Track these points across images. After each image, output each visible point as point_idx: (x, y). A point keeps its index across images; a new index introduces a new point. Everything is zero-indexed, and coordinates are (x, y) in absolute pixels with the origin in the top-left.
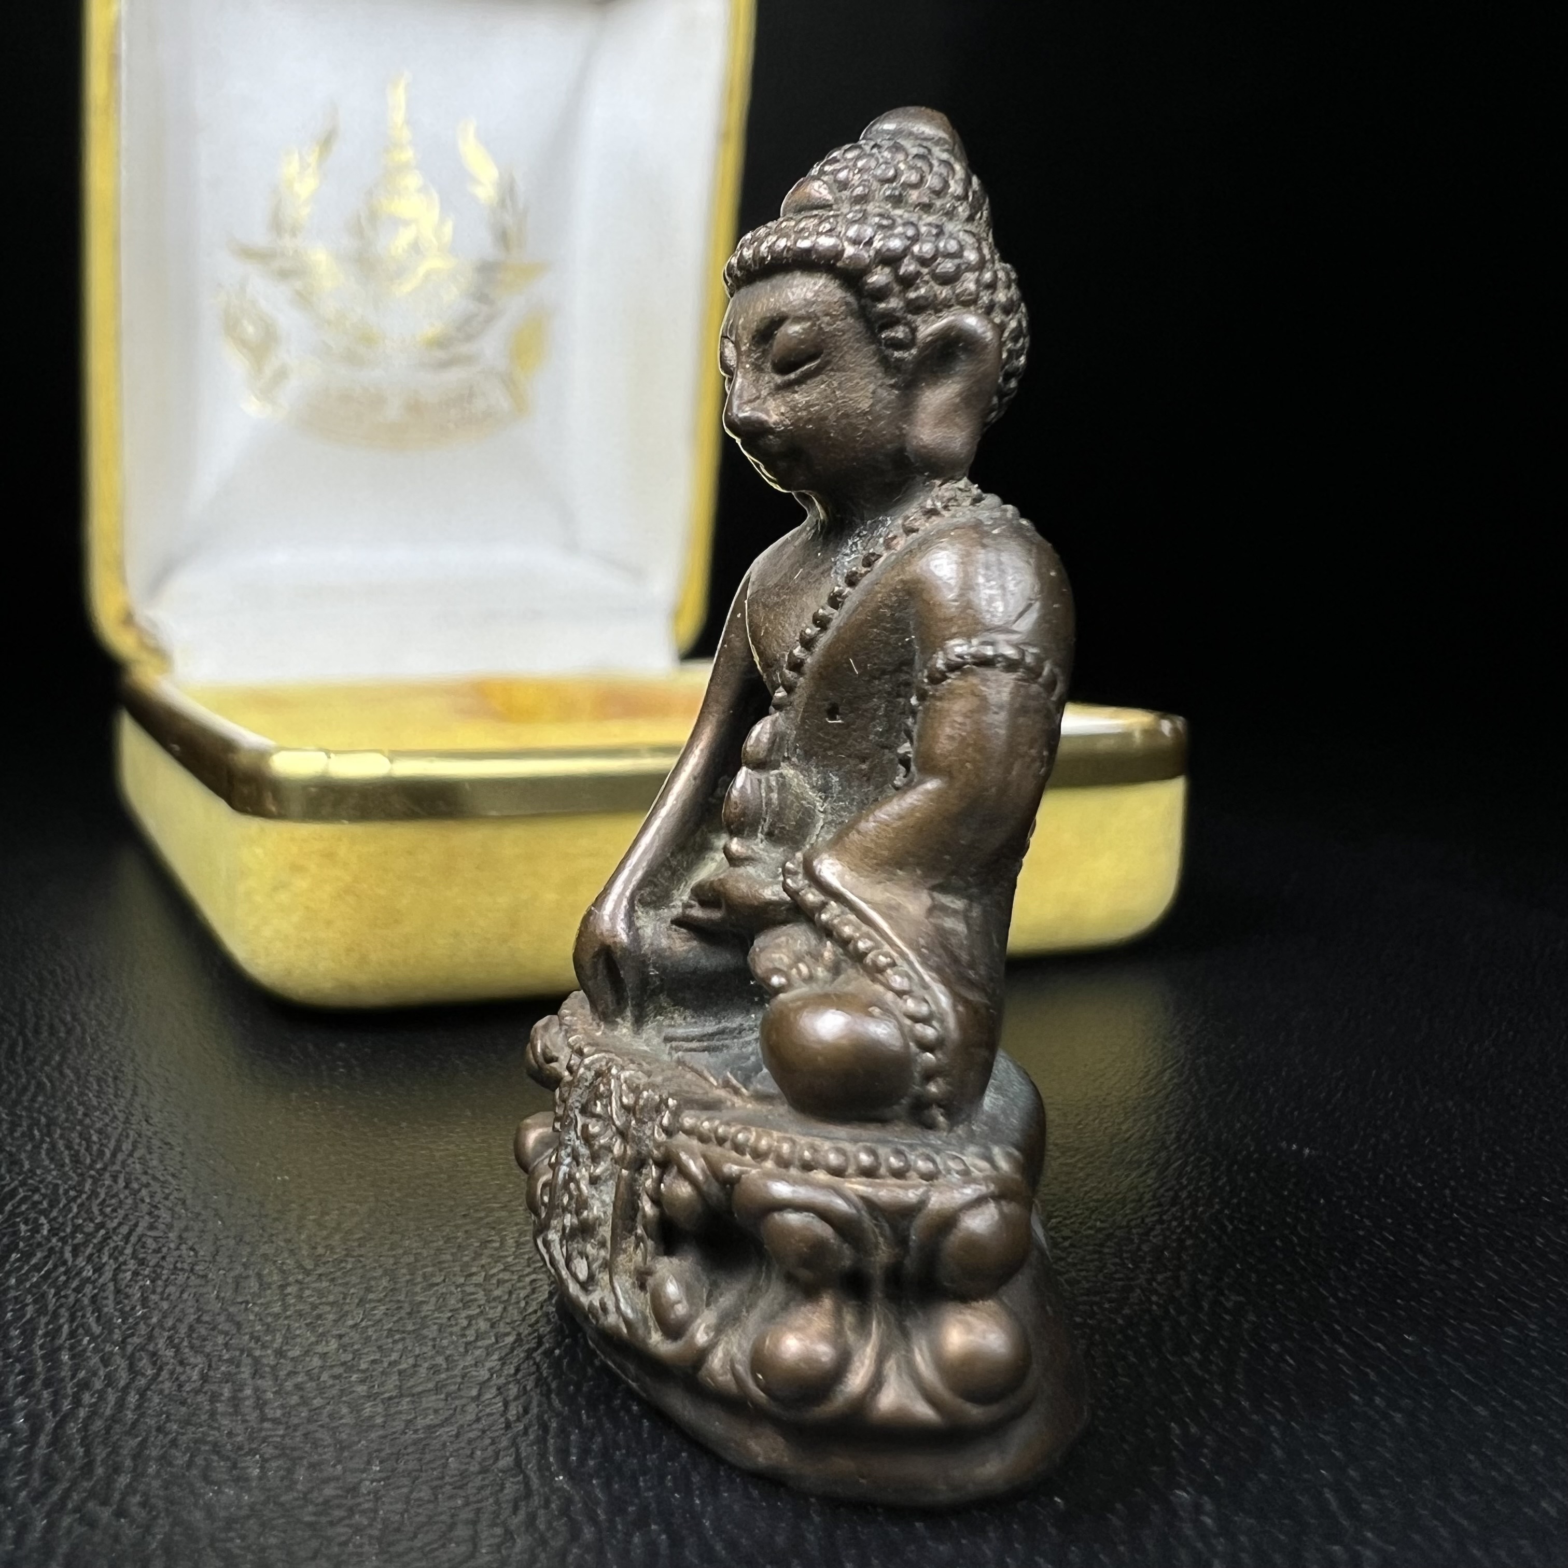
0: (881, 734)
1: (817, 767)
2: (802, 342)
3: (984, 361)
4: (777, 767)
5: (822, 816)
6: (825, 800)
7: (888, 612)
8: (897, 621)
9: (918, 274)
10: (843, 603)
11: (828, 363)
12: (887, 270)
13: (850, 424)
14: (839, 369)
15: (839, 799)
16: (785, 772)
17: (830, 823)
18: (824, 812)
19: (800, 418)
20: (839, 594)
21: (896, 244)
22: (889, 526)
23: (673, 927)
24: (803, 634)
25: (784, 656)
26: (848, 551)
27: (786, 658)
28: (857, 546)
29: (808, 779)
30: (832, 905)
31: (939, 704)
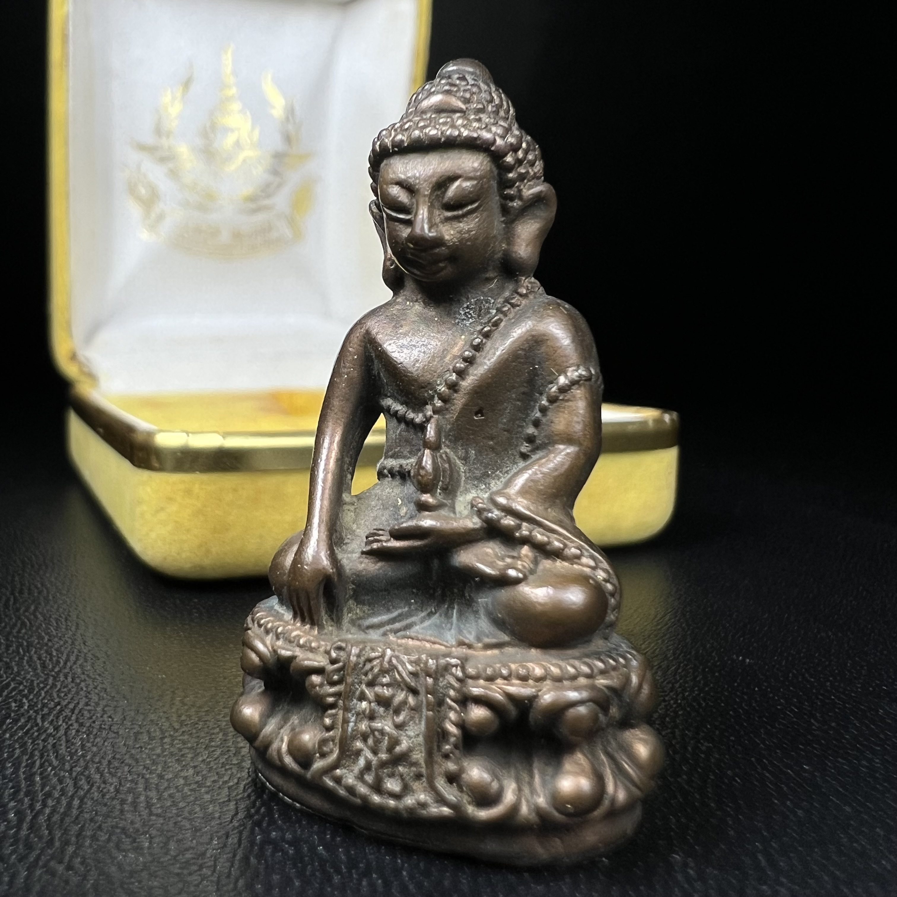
1: (462, 446)
2: (471, 192)
5: (464, 474)
6: (466, 465)
7: (523, 353)
10: (483, 348)
11: (481, 205)
12: (513, 155)
15: (474, 464)
16: (446, 450)
17: (468, 478)
18: (465, 472)
19: (463, 238)
20: (480, 343)
22: (493, 303)
23: (364, 556)
24: (454, 367)
25: (436, 381)
26: (463, 317)
27: (438, 382)
28: (470, 314)
29: (456, 453)
30: (525, 524)
31: (567, 404)
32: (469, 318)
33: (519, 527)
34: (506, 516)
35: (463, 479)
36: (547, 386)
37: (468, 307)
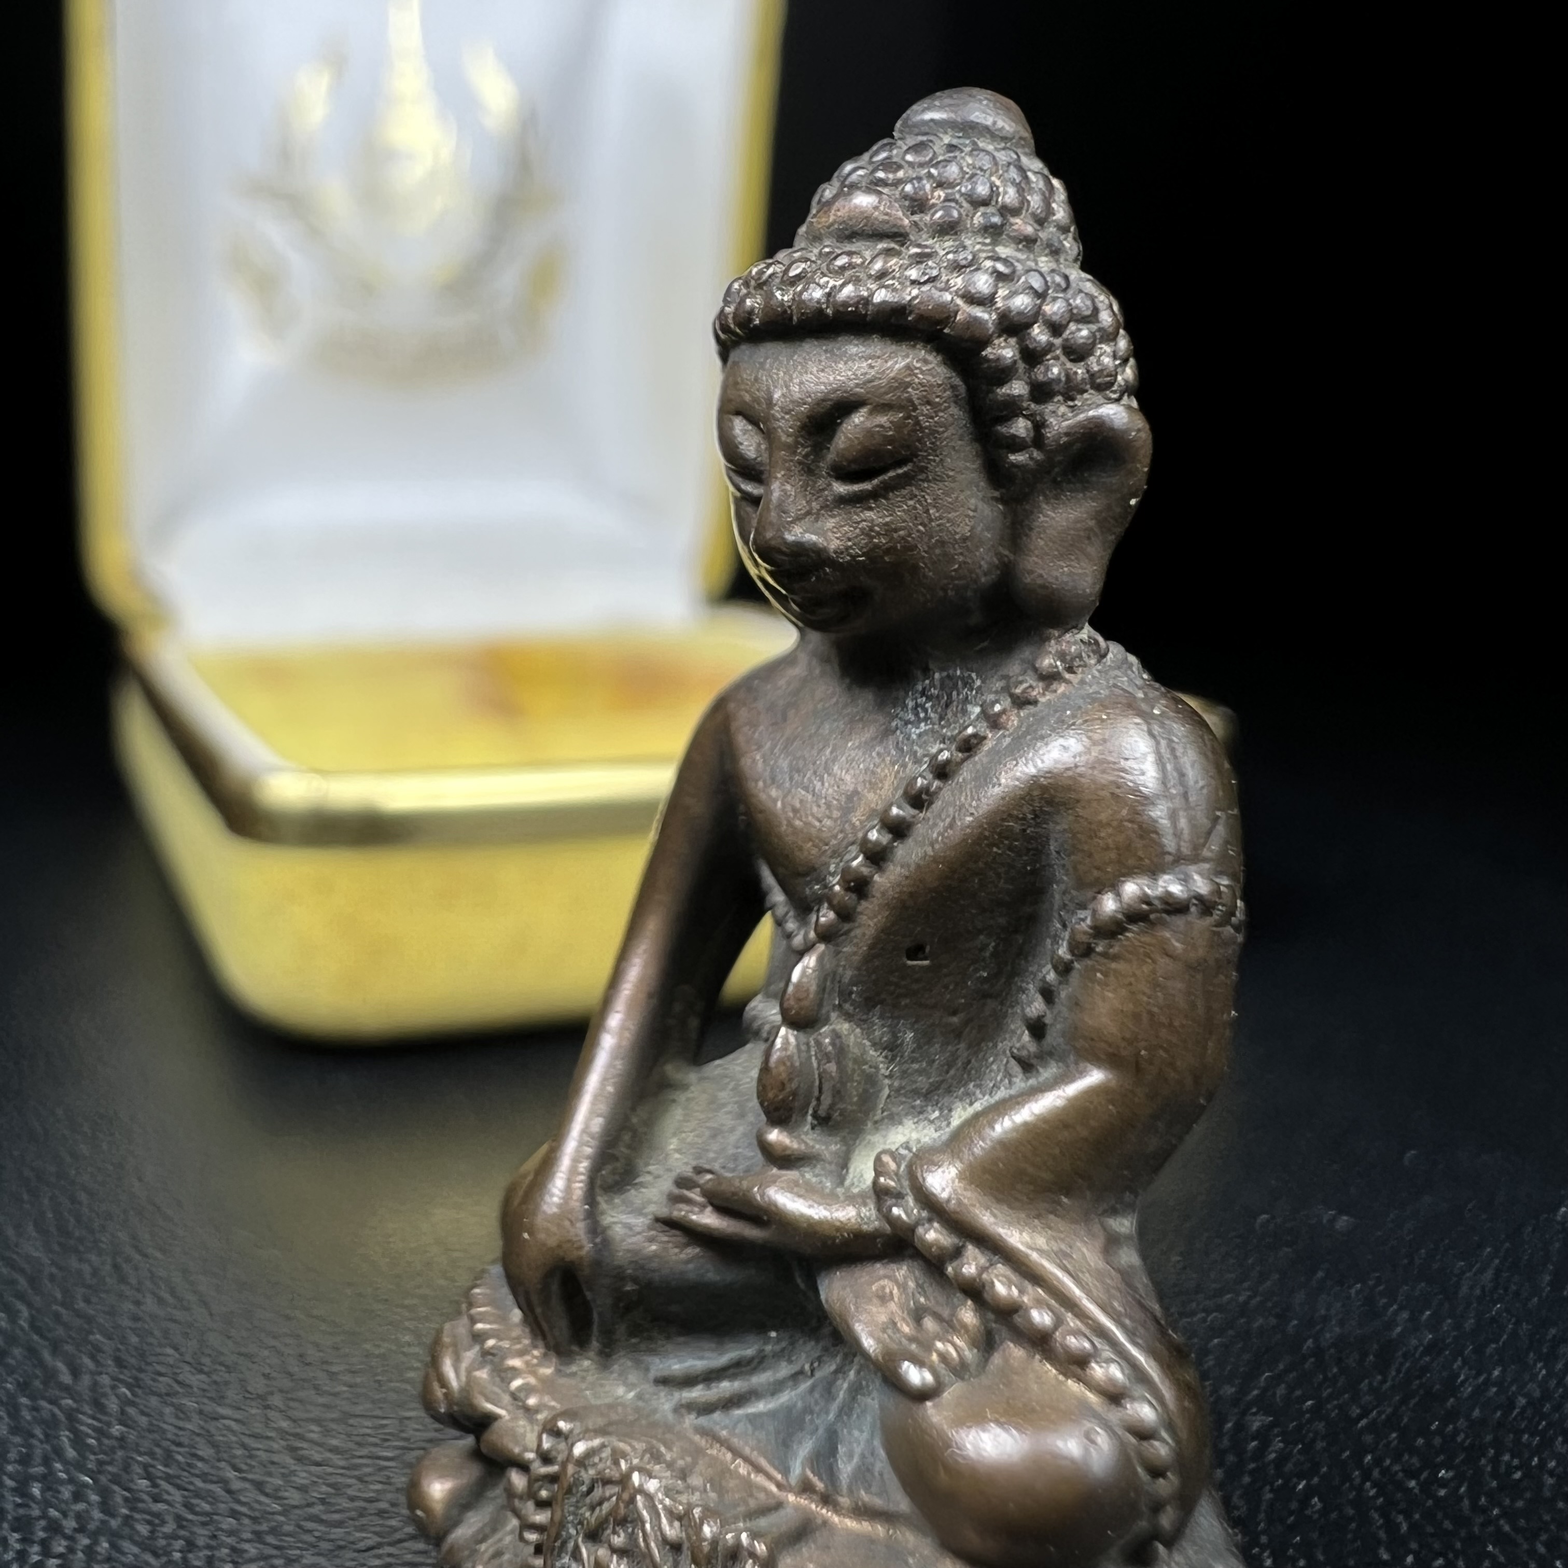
0: (985, 980)
1: (881, 1017)
2: (891, 440)
3: (1131, 473)
4: (827, 1021)
5: (887, 1081)
6: (892, 1060)
7: (1017, 827)
8: (1029, 839)
9: (1050, 348)
10: (931, 803)
11: (923, 470)
12: (1013, 341)
13: (945, 554)
14: (938, 479)
15: (914, 1061)
16: (838, 1027)
17: (898, 1091)
18: (890, 1077)
19: (877, 546)
20: (926, 790)
21: (1022, 302)
22: (979, 688)
23: (658, 1225)
24: (865, 840)
25: (827, 865)
26: (911, 717)
27: (832, 868)
28: (926, 711)
29: (868, 1033)
30: (971, 1250)
31: (1114, 965)
32: (919, 720)
33: (957, 1253)
34: (930, 1221)
35: (886, 1092)
36: (1074, 913)
37: (923, 693)
